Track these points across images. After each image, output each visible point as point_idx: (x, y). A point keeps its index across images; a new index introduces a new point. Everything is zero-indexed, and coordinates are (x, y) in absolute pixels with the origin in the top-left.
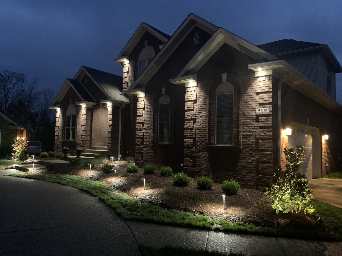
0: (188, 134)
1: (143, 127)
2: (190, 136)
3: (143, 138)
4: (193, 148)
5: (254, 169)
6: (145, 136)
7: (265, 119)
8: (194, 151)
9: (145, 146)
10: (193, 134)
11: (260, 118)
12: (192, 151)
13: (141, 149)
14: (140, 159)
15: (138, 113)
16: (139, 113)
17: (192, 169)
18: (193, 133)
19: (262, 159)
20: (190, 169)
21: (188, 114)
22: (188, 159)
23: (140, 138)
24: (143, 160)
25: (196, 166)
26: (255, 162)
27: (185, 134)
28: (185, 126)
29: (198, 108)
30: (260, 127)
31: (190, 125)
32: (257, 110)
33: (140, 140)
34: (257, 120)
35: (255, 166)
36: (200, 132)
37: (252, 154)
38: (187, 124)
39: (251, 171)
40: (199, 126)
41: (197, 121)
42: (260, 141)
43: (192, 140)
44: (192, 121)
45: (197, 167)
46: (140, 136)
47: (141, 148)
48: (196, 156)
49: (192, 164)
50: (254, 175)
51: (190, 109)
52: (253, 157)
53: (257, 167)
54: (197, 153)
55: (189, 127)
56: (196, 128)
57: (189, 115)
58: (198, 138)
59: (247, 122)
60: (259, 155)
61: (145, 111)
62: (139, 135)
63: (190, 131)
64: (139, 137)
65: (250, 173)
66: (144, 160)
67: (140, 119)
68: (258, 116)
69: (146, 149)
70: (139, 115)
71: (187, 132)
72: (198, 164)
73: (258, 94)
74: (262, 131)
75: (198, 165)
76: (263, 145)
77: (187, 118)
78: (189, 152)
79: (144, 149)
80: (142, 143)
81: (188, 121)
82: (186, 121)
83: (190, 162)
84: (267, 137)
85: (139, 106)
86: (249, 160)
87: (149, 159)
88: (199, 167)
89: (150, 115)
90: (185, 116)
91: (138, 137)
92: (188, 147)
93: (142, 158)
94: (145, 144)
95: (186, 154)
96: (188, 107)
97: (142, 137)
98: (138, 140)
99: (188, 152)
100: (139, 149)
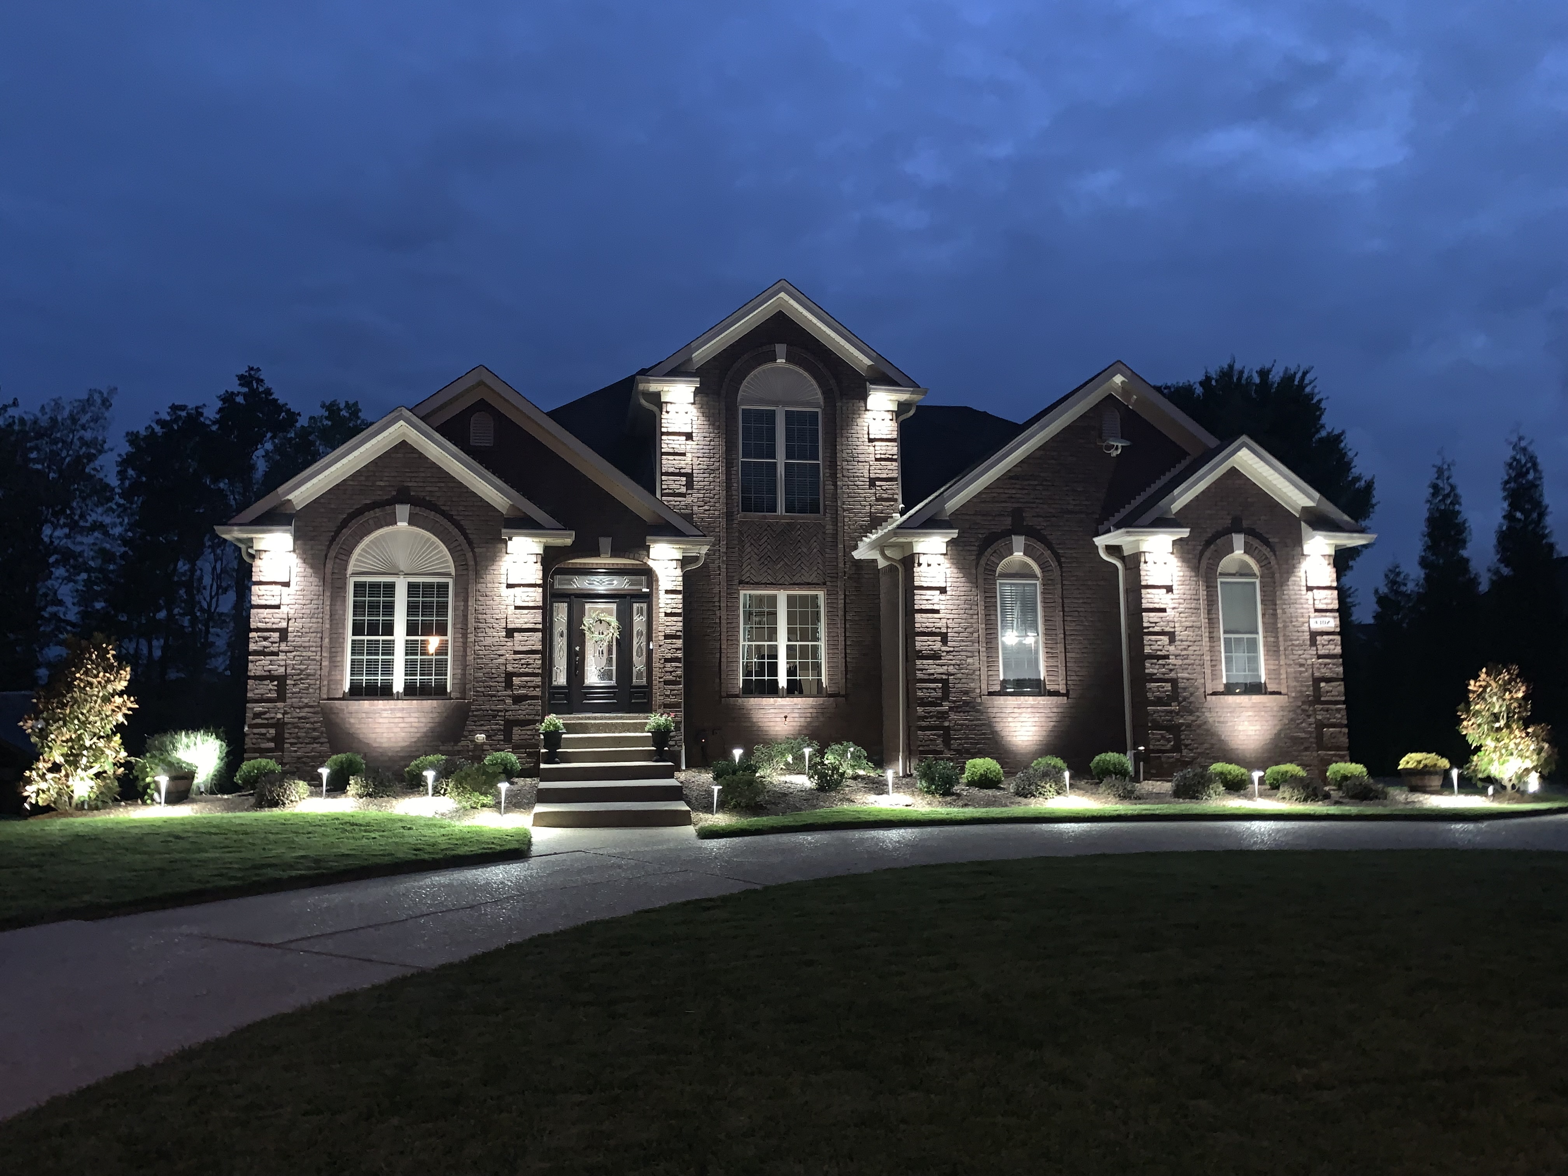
0: (1155, 671)
1: (944, 648)
2: (1164, 674)
3: (945, 682)
4: (1173, 704)
5: (1313, 740)
6: (953, 675)
7: (1329, 641)
8: (1175, 712)
9: (957, 707)
10: (1171, 670)
11: (1318, 638)
12: (1171, 712)
13: (943, 716)
14: (940, 747)
15: (921, 602)
16: (925, 602)
17: (1173, 757)
18: (1171, 667)
19: (1329, 719)
20: (1169, 757)
21: (1152, 620)
22: (1160, 734)
23: (935, 681)
24: (950, 750)
25: (1183, 747)
26: (1314, 726)
27: (1147, 671)
28: (1147, 650)
29: (1177, 605)
30: (1319, 657)
31: (1160, 648)
32: (1312, 621)
33: (934, 689)
34: (1313, 642)
35: (1314, 735)
36: (1189, 665)
37: (1307, 711)
38: (1151, 645)
39: (1306, 745)
40: (1185, 649)
41: (1177, 638)
42: (1323, 684)
43: (1168, 686)
44: (1165, 639)
45: (1185, 752)
46: (933, 674)
47: (939, 712)
48: (1182, 724)
49: (1172, 743)
50: (1315, 754)
51: (1157, 606)
52: (1309, 716)
53: (1320, 736)
54: (1182, 716)
55: (1159, 653)
56: (1176, 656)
57: (1156, 623)
58: (1185, 681)
59: (1293, 645)
60: (1322, 712)
61: (948, 597)
62: (932, 671)
63: (1160, 662)
64: (932, 677)
65: (1306, 749)
66: (955, 750)
67: (931, 620)
68: (1314, 635)
69: (962, 714)
70: (923, 607)
71: (1152, 664)
72: (1189, 742)
73: (1309, 589)
74: (1325, 665)
75: (1186, 746)
76: (1327, 692)
77: (1151, 629)
78: (1163, 714)
79: (952, 716)
80: (945, 696)
81: (1153, 638)
82: (1147, 638)
83: (1169, 741)
84: (1335, 676)
85: (922, 579)
86: (1302, 723)
87: (977, 744)
88: (1190, 750)
89: (971, 612)
90: (1145, 625)
91: (926, 677)
92: (1159, 701)
93: (947, 742)
95: (1153, 721)
96: (1150, 600)
97: (944, 677)
98: (927, 689)
99: (1160, 716)
100: (931, 717)
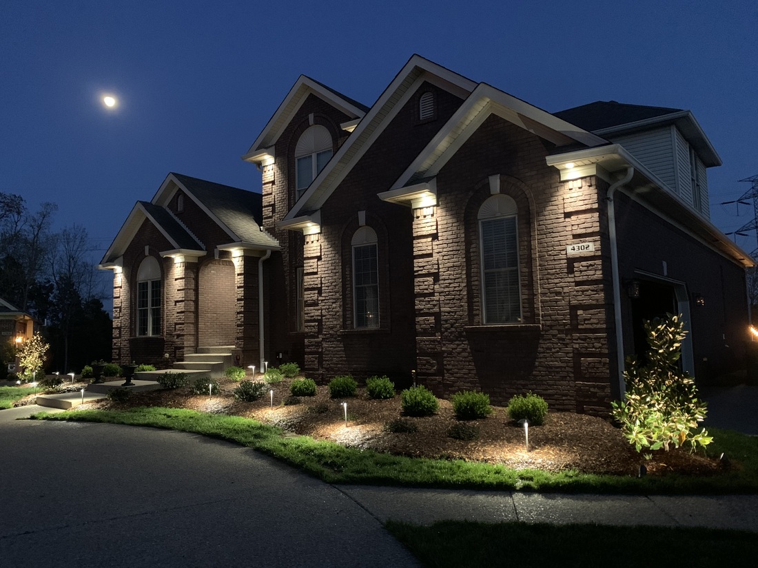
0: (423, 307)
1: (320, 298)
2: (429, 309)
3: (320, 321)
4: (437, 334)
5: (571, 370)
6: (324, 316)
7: (588, 267)
8: (437, 341)
9: (327, 339)
10: (435, 305)
11: (576, 265)
12: (434, 341)
13: (319, 344)
14: (316, 367)
15: (307, 268)
16: (309, 268)
17: (436, 380)
18: (435, 303)
19: (587, 348)
20: (432, 380)
21: (420, 264)
22: (425, 360)
23: (314, 321)
24: (322, 368)
25: (445, 372)
26: (571, 355)
27: (416, 307)
28: (417, 290)
29: (441, 250)
30: (578, 284)
31: (427, 287)
32: (569, 248)
33: (313, 326)
34: (571, 270)
35: (571, 364)
36: (450, 300)
37: (564, 340)
38: (419, 286)
39: (564, 374)
40: (447, 287)
41: (441, 278)
42: (580, 312)
43: (432, 319)
44: (431, 279)
45: (447, 375)
46: (313, 316)
47: (316, 342)
48: (444, 352)
49: (435, 368)
50: (572, 384)
51: (424, 252)
52: (566, 345)
53: (577, 366)
54: (444, 345)
55: (426, 291)
56: (440, 293)
57: (423, 267)
58: (446, 314)
59: (549, 274)
60: (579, 341)
61: (323, 263)
62: (312, 314)
63: (427, 299)
64: (313, 318)
65: (563, 378)
66: (325, 368)
67: (313, 280)
68: (571, 261)
69: (329, 343)
70: (308, 271)
71: (420, 301)
72: (450, 367)
73: (568, 215)
74: (583, 291)
75: (448, 370)
76: (585, 320)
77: (420, 272)
78: (428, 343)
79: (325, 345)
80: (320, 332)
81: (421, 279)
82: (417, 280)
83: (432, 365)
84: (594, 302)
85: (309, 252)
86: (558, 352)
87: (337, 364)
88: (451, 374)
89: (334, 271)
90: (415, 269)
91: (309, 318)
92: (425, 332)
93: (320, 363)
94: (325, 335)
95: (421, 349)
96: (419, 249)
97: (319, 318)
98: (310, 326)
99: (426, 345)
100: (312, 345)
